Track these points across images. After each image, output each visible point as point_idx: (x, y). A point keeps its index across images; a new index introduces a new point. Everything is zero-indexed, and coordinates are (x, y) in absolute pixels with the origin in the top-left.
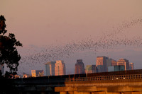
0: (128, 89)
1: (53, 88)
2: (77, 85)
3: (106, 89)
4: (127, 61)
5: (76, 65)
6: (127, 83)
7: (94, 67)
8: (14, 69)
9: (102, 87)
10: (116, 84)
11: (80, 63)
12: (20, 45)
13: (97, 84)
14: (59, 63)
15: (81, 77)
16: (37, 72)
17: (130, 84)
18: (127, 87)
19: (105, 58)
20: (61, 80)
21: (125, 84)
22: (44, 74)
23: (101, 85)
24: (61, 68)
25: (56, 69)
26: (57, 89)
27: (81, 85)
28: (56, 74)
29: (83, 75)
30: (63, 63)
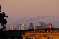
0: (51, 36)
1: (20, 35)
2: (30, 34)
3: (42, 36)
4: (51, 24)
5: (30, 26)
6: (51, 34)
7: (37, 27)
8: (4, 27)
9: (41, 35)
10: (46, 34)
11: (32, 25)
12: (7, 17)
13: (39, 34)
14: (23, 25)
16: (14, 28)
18: (51, 35)
19: (42, 23)
20: (24, 32)
21: (50, 34)
22: (17, 29)
23: (40, 34)
24: (24, 27)
25: (22, 27)
26: (22, 35)
27: (32, 34)
28: (22, 29)
29: (33, 30)
30: (25, 25)
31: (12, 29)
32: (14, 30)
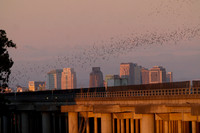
0: (165, 110)
1: (59, 107)
2: (93, 103)
3: (133, 110)
4: (163, 70)
5: (91, 74)
6: (163, 101)
7: (116, 77)
8: (4, 80)
9: (128, 106)
10: (147, 102)
11: (96, 72)
12: (13, 46)
13: (122, 103)
14: (67, 72)
15: (98, 91)
16: (37, 84)
17: (167, 102)
18: (164, 107)
19: (132, 66)
21: (160, 102)
22: (47, 88)
23: (125, 103)
24: (69, 79)
25: (63, 80)
26: (64, 109)
27: (99, 103)
28: (64, 88)
29: (101, 90)
30: (73, 72)
31: (32, 88)
32: (39, 89)
